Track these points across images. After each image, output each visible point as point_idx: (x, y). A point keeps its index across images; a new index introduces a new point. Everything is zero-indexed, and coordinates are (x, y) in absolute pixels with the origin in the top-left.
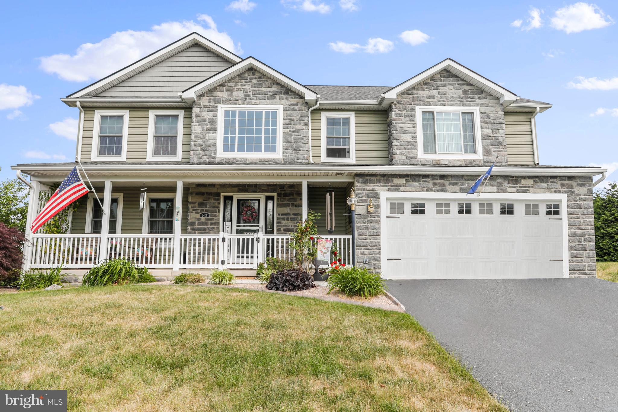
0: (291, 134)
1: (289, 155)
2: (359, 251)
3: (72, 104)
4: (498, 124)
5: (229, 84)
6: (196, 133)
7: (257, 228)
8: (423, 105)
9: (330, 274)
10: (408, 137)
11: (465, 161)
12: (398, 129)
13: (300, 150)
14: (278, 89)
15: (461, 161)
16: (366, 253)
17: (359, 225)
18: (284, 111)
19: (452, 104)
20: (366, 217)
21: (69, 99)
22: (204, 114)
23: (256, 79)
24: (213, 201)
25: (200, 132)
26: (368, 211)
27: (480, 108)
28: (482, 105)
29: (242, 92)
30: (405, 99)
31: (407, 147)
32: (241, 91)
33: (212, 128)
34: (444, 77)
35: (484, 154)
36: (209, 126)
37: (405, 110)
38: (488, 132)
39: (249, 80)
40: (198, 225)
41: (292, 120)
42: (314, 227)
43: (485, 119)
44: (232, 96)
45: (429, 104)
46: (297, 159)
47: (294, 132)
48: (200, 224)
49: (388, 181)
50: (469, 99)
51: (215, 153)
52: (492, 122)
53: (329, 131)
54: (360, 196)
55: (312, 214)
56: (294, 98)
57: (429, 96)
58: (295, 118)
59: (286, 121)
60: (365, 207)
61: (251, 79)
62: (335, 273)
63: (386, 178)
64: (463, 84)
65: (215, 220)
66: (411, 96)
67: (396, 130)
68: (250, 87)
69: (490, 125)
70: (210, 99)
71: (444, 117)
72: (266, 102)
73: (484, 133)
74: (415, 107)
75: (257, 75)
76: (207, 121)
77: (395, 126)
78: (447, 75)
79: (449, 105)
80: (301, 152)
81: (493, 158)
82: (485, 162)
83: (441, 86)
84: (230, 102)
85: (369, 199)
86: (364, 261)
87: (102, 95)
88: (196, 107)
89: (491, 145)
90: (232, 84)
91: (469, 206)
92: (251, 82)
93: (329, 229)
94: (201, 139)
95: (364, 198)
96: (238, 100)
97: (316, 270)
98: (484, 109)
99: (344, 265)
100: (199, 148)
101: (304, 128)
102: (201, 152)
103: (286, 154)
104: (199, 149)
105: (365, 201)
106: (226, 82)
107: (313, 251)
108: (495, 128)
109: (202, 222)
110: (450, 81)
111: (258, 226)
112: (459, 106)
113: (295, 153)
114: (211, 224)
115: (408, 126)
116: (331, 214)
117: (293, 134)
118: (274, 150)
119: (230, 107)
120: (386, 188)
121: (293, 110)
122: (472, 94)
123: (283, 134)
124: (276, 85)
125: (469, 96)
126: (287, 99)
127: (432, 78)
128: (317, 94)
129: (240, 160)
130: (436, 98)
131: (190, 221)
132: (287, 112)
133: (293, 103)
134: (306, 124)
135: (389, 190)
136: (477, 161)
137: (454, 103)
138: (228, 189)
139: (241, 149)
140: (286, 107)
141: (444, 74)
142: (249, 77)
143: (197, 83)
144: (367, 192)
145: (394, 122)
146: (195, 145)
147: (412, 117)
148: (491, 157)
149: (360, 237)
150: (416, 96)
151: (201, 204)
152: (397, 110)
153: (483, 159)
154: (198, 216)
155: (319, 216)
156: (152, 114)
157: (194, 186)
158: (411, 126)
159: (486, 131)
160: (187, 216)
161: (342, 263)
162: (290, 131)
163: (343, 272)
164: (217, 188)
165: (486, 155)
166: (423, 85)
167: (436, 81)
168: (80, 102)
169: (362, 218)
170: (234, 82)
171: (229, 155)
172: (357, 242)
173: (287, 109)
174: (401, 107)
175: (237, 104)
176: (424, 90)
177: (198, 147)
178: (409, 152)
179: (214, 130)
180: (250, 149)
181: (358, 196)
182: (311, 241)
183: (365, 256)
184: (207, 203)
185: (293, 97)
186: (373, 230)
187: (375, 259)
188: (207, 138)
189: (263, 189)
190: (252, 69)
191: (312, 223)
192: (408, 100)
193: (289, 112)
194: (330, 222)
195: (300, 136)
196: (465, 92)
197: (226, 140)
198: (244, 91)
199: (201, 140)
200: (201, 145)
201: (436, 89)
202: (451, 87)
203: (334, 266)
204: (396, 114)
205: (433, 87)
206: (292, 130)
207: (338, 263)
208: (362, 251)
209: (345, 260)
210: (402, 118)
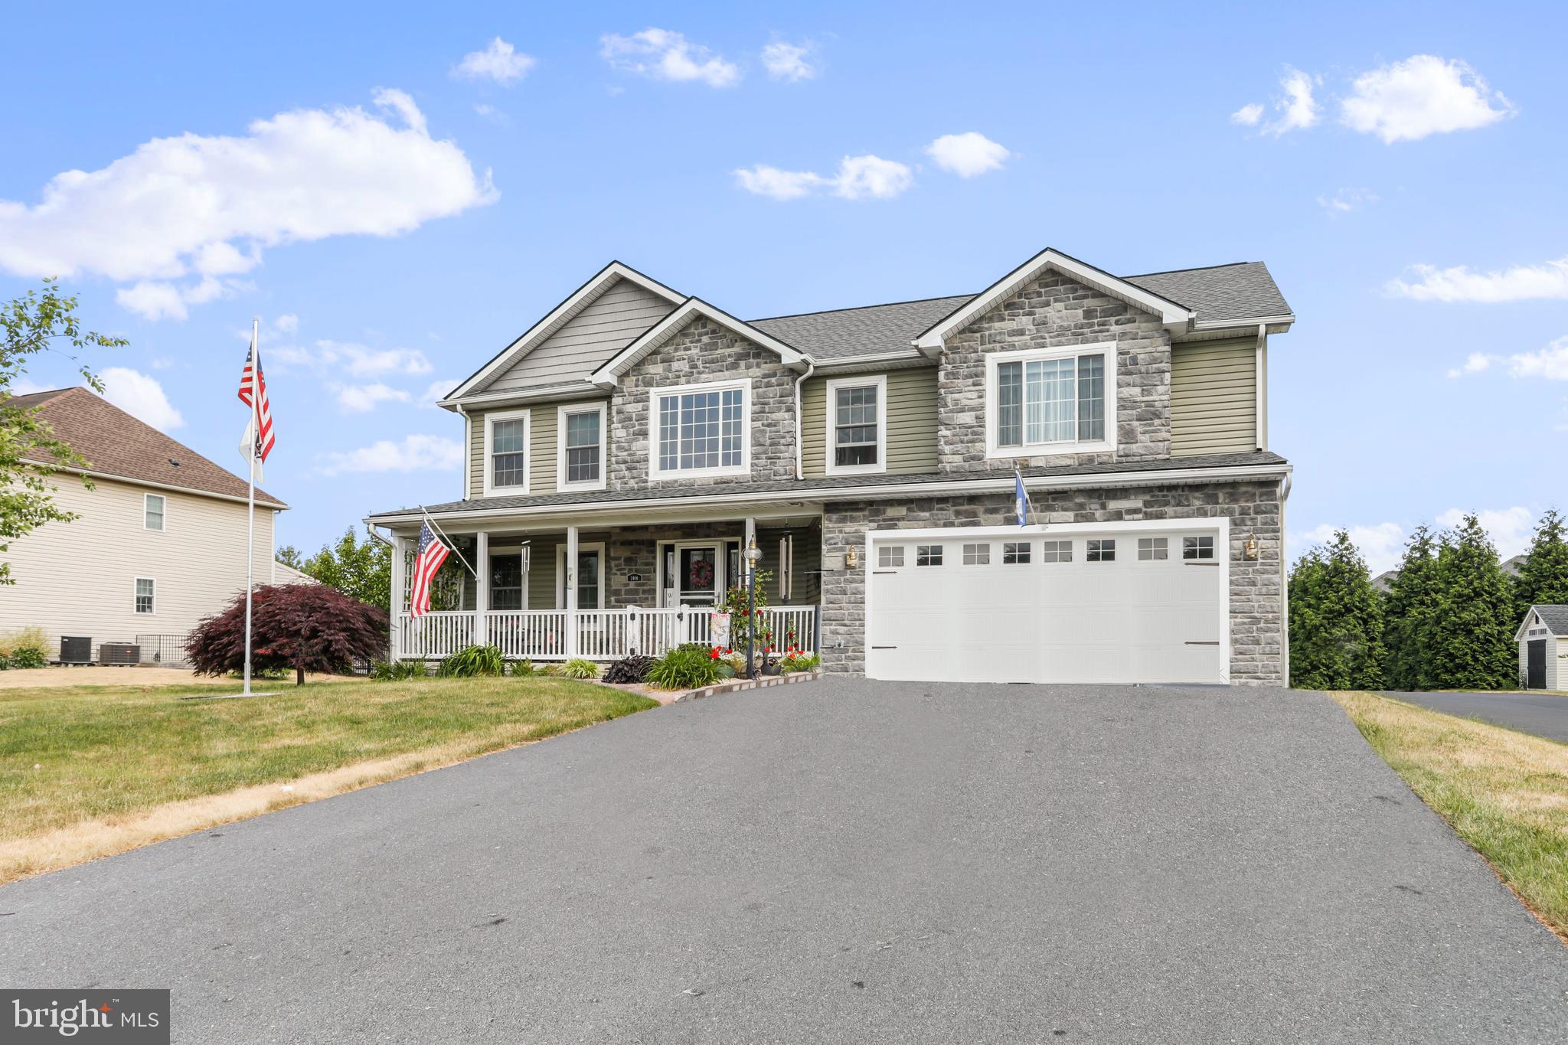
0: (764, 430)
1: (761, 468)
2: (828, 627)
3: (452, 408)
4: (1154, 375)
5: (666, 349)
6: (618, 442)
7: (711, 597)
8: (1000, 351)
9: (782, 666)
10: (968, 418)
11: (1078, 458)
12: (949, 404)
13: (779, 458)
14: (743, 349)
15: (1070, 458)
16: (841, 632)
17: (829, 587)
18: (753, 388)
19: (1059, 342)
20: (841, 573)
21: (449, 402)
22: (629, 408)
23: (708, 334)
24: (645, 554)
25: (623, 440)
26: (846, 565)
27: (1117, 344)
28: (1123, 336)
29: (686, 361)
30: (966, 341)
31: (966, 438)
32: (684, 359)
33: (641, 430)
34: (1046, 285)
35: (1120, 440)
36: (637, 427)
37: (965, 365)
38: (1131, 393)
39: (697, 338)
40: (626, 594)
41: (766, 404)
42: (763, 595)
43: (1128, 366)
44: (670, 371)
45: (1012, 347)
46: (775, 476)
47: (769, 425)
48: (628, 592)
49: (877, 513)
50: (1096, 328)
51: (647, 474)
52: (1143, 369)
53: (841, 416)
54: (833, 541)
55: (760, 573)
56: (770, 362)
57: (1013, 331)
58: (771, 400)
59: (756, 407)
60: (841, 559)
61: (700, 335)
62: (790, 665)
63: (874, 507)
64: (1085, 297)
65: (650, 585)
66: (978, 335)
67: (946, 406)
68: (698, 350)
69: (1136, 378)
70: (638, 380)
71: (1042, 370)
72: (724, 376)
73: (1122, 395)
74: (983, 356)
75: (710, 327)
76: (634, 419)
77: (942, 399)
78: (1052, 281)
79: (1052, 345)
80: (781, 462)
81: (1137, 448)
82: (1121, 456)
83: (1038, 305)
84: (668, 381)
85: (848, 547)
86: (837, 644)
87: (494, 387)
88: (618, 396)
89: (1137, 420)
90: (670, 349)
91: (1026, 547)
92: (699, 341)
93: (783, 597)
94: (626, 450)
95: (840, 545)
96: (679, 377)
97: (765, 660)
98: (1126, 345)
99: (801, 653)
100: (623, 466)
101: (786, 417)
102: (627, 473)
103: (755, 467)
104: (624, 468)
105: (842, 549)
106: (660, 346)
107: (761, 632)
108: (1150, 382)
109: (630, 589)
110: (1057, 293)
111: (713, 594)
112: (1074, 344)
113: (771, 463)
114: (644, 592)
115: (968, 397)
116: (786, 573)
117: (768, 429)
118: (737, 461)
119: (668, 391)
120: (875, 525)
121: (768, 385)
122: (1102, 315)
123: (752, 431)
124: (741, 341)
125: (1096, 321)
126: (758, 366)
127: (1022, 291)
128: (802, 353)
129: (684, 482)
130: (1027, 333)
131: (614, 588)
132: (757, 390)
133: (767, 372)
134: (790, 409)
135: (879, 528)
136: (1105, 455)
137: (1063, 339)
138: (667, 534)
139: (686, 464)
140: (757, 381)
141: (1048, 280)
142: (696, 332)
143: (618, 351)
144: (844, 535)
145: (942, 391)
146: (617, 463)
147: (977, 376)
148: (1134, 445)
149: (830, 605)
150: (987, 333)
151: (629, 561)
152: (950, 367)
153: (1118, 451)
154: (624, 579)
155: (770, 577)
156: (562, 412)
157: (618, 531)
158: (975, 395)
159: (1128, 392)
160: (610, 580)
161: (800, 650)
162: (763, 425)
163: (800, 663)
164: (651, 533)
165: (1124, 441)
166: (1003, 309)
167: (1029, 297)
168: (462, 405)
169: (834, 575)
170: (673, 344)
171: (669, 475)
172: (824, 614)
173: (759, 384)
174: (958, 358)
175: (678, 384)
176: (1003, 320)
177: (621, 465)
178: (968, 447)
179: (644, 434)
180: (699, 463)
181: (828, 542)
182: (759, 617)
183: (839, 636)
184: (636, 557)
185: (768, 361)
186: (855, 594)
187: (857, 642)
188: (634, 449)
189: (720, 531)
190: (700, 319)
191: (760, 588)
192: (971, 343)
193: (761, 390)
194: (785, 587)
195: (779, 432)
196: (1089, 314)
197: (663, 449)
198: (689, 359)
199: (626, 453)
200: (625, 462)
201: (1028, 315)
202: (1060, 305)
203: (789, 653)
204: (947, 375)
205: (1021, 311)
206: (766, 422)
207: (794, 649)
208: (833, 627)
209: (803, 644)
210: (959, 381)
